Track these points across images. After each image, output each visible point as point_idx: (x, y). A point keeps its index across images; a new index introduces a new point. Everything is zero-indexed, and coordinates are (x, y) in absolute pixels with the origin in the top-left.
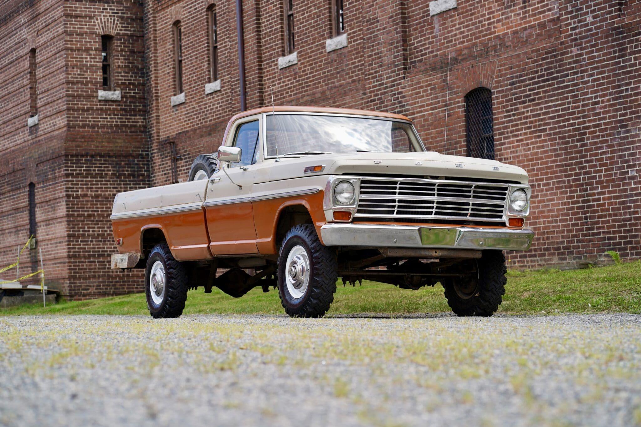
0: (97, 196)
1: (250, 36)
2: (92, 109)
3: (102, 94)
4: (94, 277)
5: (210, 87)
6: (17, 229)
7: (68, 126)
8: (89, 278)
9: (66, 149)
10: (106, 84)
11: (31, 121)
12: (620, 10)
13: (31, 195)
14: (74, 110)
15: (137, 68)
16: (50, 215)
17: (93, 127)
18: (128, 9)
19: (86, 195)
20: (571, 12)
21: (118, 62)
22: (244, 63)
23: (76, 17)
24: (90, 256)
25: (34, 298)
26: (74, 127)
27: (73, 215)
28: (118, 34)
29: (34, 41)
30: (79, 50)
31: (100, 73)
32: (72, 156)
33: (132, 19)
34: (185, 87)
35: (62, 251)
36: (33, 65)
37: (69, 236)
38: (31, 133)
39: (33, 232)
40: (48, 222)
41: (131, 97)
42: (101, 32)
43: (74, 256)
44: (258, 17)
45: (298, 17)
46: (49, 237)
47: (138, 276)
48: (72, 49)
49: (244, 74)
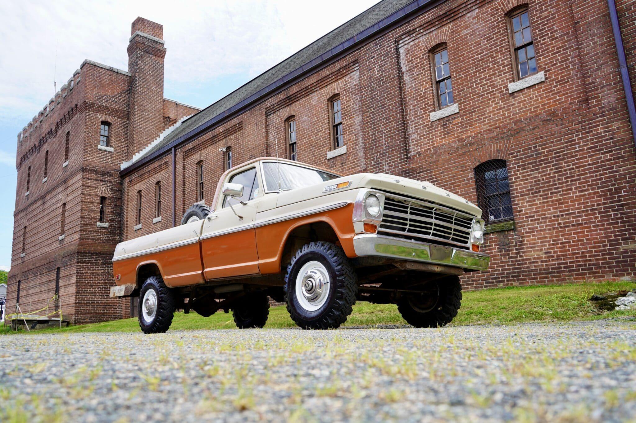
0: (93, 273)
1: (179, 194)
2: (93, 231)
3: (99, 224)
4: (89, 313)
5: (155, 220)
6: (49, 291)
7: (80, 238)
8: (86, 314)
9: (78, 249)
10: (101, 220)
11: (60, 238)
12: (407, 161)
13: (58, 274)
14: (84, 231)
15: (118, 213)
16: (67, 283)
17: (93, 239)
18: (115, 185)
19: (87, 273)
20: (375, 165)
21: (108, 209)
22: (175, 207)
23: (88, 187)
24: (87, 303)
25: (54, 325)
26: (83, 239)
27: (79, 282)
28: (109, 197)
29: (65, 199)
30: (88, 202)
31: (99, 214)
32: (81, 253)
33: (116, 190)
34: (142, 221)
35: (72, 300)
36: (64, 211)
37: (77, 293)
38: (60, 243)
39: (57, 291)
40: (65, 286)
41: (114, 226)
42: (101, 195)
43: (79, 303)
44: (184, 185)
45: (206, 183)
46: (66, 294)
47: (112, 313)
48: (85, 202)
49: (175, 212)
